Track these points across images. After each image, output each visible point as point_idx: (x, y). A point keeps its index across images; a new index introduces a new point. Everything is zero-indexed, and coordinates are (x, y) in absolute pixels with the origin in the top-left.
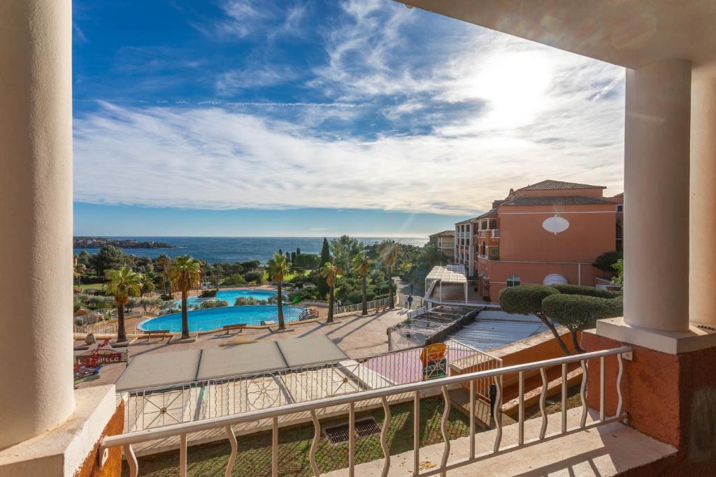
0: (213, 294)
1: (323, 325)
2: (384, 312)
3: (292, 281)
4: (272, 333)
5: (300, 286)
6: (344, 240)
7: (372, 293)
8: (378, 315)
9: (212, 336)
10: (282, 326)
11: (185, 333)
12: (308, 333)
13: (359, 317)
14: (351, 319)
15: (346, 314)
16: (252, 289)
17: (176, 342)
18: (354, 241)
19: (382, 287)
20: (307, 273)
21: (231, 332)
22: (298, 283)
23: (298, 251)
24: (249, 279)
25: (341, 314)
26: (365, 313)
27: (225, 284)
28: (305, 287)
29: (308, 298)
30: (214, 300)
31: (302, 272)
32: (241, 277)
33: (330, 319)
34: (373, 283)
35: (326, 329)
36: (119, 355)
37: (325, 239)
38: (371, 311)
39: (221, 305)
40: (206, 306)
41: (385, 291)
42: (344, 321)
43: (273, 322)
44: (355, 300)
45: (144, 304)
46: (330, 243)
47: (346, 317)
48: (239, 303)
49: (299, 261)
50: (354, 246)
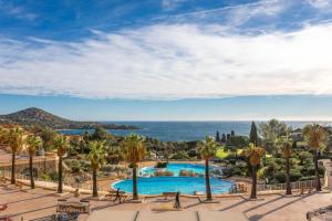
0: (164, 166)
1: (246, 200)
2: (310, 194)
3: (227, 158)
4: (201, 202)
5: (233, 163)
6: (273, 123)
7: (299, 174)
8: (302, 196)
9: (154, 200)
10: (209, 197)
11: (135, 195)
12: (232, 207)
13: (283, 196)
14: (274, 197)
15: (270, 191)
16: (193, 163)
17: (129, 202)
18: (282, 125)
19: (309, 169)
20: (240, 152)
21: (169, 198)
22: (231, 160)
23: (233, 133)
24: (192, 155)
25: (265, 192)
26: (289, 192)
27: (175, 158)
28: (237, 163)
29: (239, 174)
30: (164, 170)
31: (235, 151)
32: (186, 153)
33: (254, 195)
34: (301, 164)
35: (249, 204)
36: (84, 208)
37: (253, 123)
38: (295, 192)
39: (169, 175)
40: (158, 175)
41: (312, 173)
42: (267, 199)
43: (202, 193)
44: (281, 180)
45: (117, 170)
46: (258, 127)
47: (270, 195)
48: (181, 174)
49: (232, 141)
50: (282, 129)
